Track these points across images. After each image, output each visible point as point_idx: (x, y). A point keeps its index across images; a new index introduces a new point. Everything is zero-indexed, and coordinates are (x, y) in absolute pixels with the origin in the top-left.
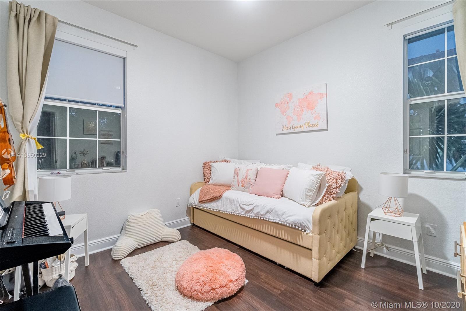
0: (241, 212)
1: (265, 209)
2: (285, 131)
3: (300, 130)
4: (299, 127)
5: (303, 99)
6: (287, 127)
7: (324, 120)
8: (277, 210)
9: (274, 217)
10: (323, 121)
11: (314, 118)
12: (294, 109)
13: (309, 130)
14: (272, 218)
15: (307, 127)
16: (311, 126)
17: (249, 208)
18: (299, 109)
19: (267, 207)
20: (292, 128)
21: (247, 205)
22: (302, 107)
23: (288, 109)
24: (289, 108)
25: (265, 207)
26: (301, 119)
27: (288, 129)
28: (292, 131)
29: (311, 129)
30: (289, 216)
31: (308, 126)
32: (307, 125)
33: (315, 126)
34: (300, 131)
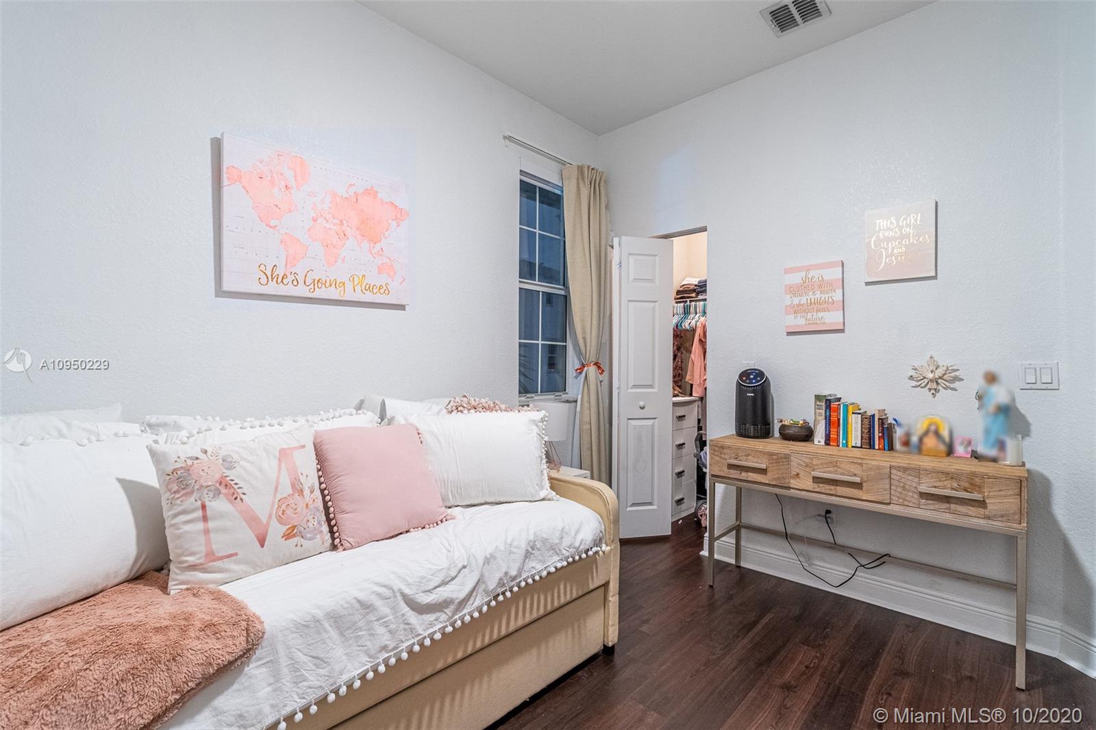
0: (431, 625)
1: (515, 553)
2: (272, 289)
3: (333, 294)
4: (330, 285)
5: (346, 198)
6: (280, 271)
7: (404, 280)
8: (545, 536)
9: (544, 562)
10: (402, 282)
11: (378, 267)
12: (315, 220)
13: (362, 300)
14: (539, 567)
15: (358, 288)
16: (369, 288)
17: (462, 584)
18: (332, 226)
19: (514, 544)
20: (301, 282)
21: (447, 583)
22: (341, 221)
23: (290, 211)
24: (293, 208)
25: (512, 548)
26: (340, 261)
27: (285, 281)
28: (302, 291)
29: (368, 297)
30: (577, 532)
31: (359, 286)
32: (356, 284)
33: (382, 291)
34: (336, 298)
